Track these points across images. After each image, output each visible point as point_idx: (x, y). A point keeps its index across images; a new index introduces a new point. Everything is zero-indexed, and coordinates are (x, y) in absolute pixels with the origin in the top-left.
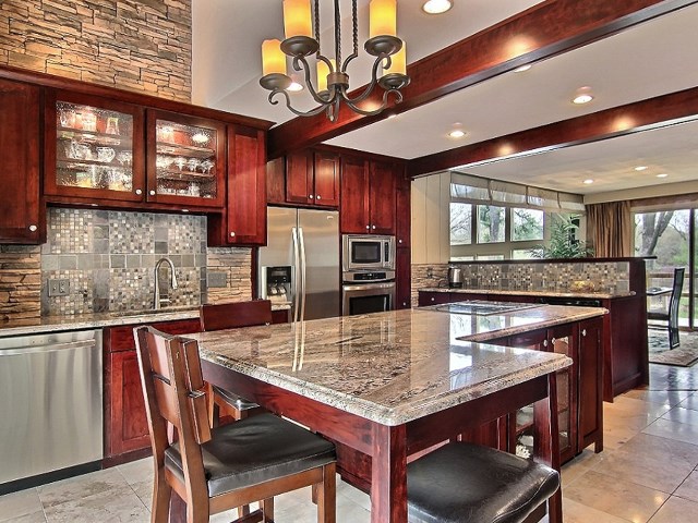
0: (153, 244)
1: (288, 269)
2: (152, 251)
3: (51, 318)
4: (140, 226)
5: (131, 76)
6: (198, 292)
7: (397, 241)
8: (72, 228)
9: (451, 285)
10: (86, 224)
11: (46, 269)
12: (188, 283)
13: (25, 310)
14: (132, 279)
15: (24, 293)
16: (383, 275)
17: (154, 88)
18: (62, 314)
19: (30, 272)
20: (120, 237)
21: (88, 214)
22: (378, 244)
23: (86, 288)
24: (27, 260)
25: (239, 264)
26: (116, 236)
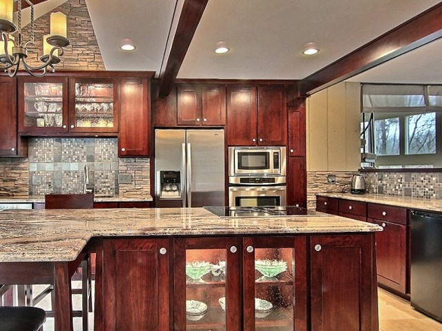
0: (85, 157)
1: (178, 173)
2: (85, 161)
3: (34, 196)
4: (78, 146)
5: (73, 60)
6: (114, 186)
7: (288, 151)
8: (43, 148)
9: (353, 191)
10: (50, 146)
11: (31, 170)
12: (107, 180)
13: (21, 191)
14: (74, 177)
15: (21, 182)
16: (273, 180)
17: (86, 64)
18: (38, 195)
19: (23, 171)
20: (67, 153)
21: (51, 141)
22: (266, 154)
23: (50, 181)
24: (22, 166)
25: (141, 169)
26: (65, 153)
